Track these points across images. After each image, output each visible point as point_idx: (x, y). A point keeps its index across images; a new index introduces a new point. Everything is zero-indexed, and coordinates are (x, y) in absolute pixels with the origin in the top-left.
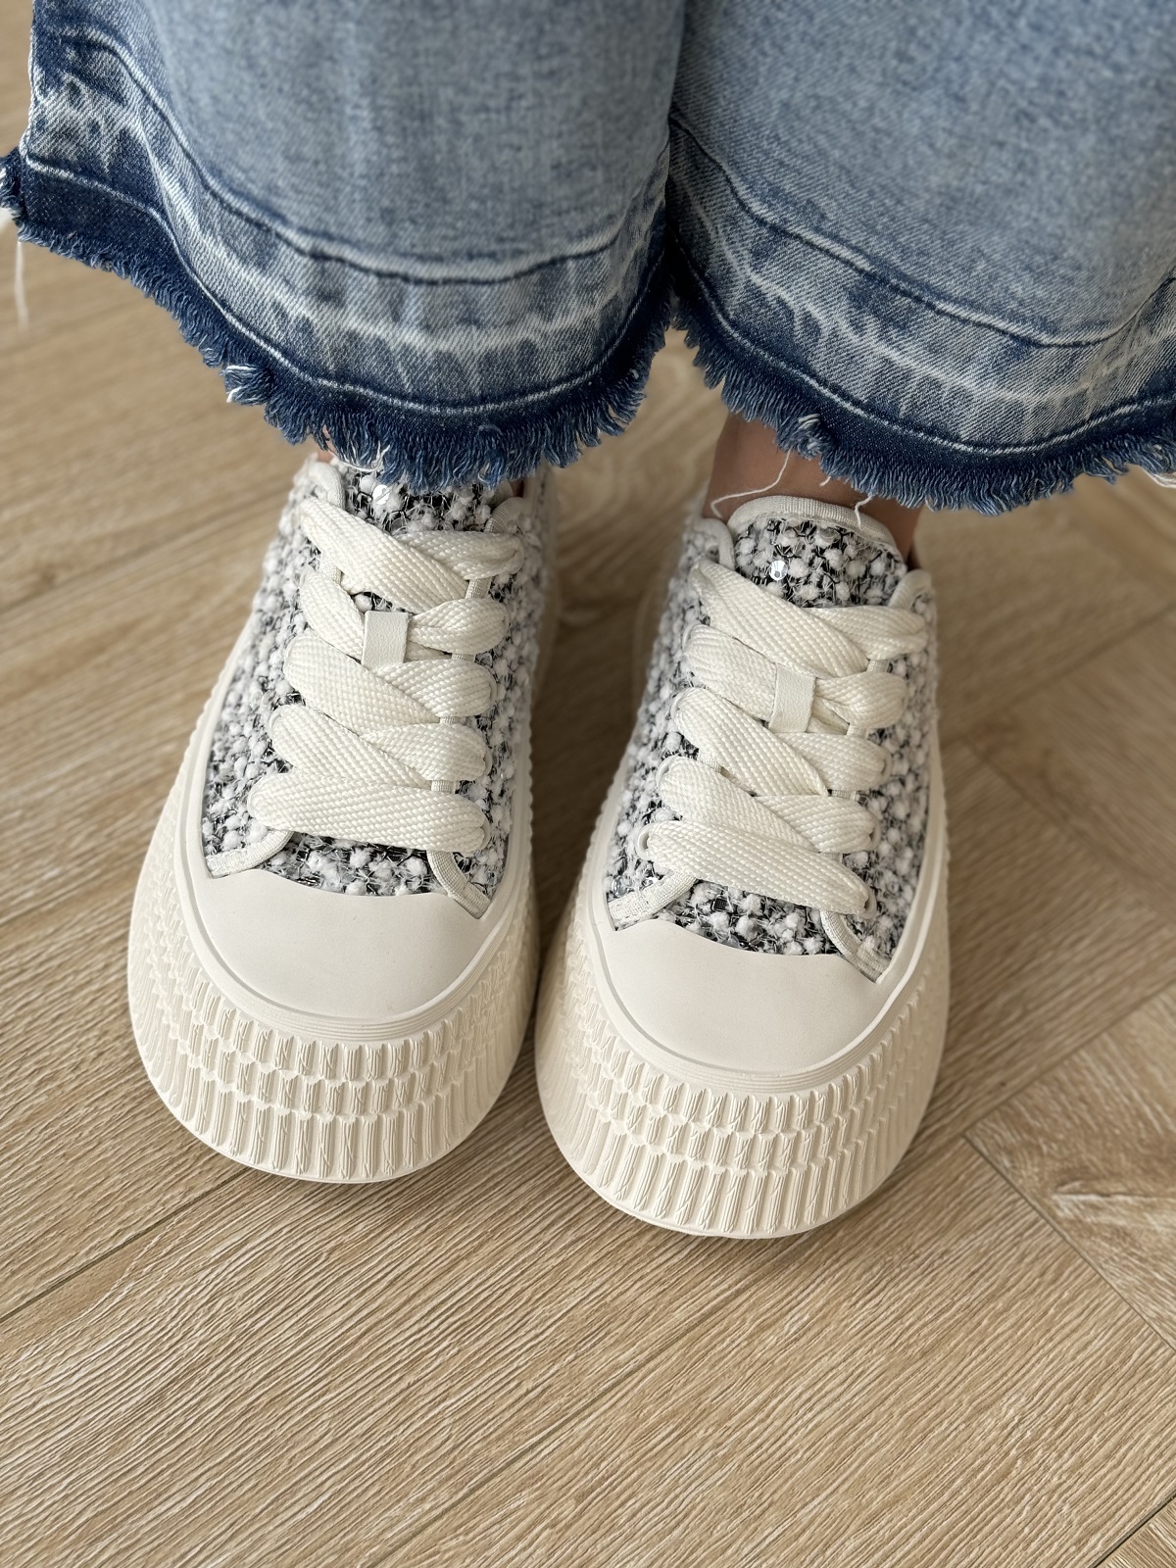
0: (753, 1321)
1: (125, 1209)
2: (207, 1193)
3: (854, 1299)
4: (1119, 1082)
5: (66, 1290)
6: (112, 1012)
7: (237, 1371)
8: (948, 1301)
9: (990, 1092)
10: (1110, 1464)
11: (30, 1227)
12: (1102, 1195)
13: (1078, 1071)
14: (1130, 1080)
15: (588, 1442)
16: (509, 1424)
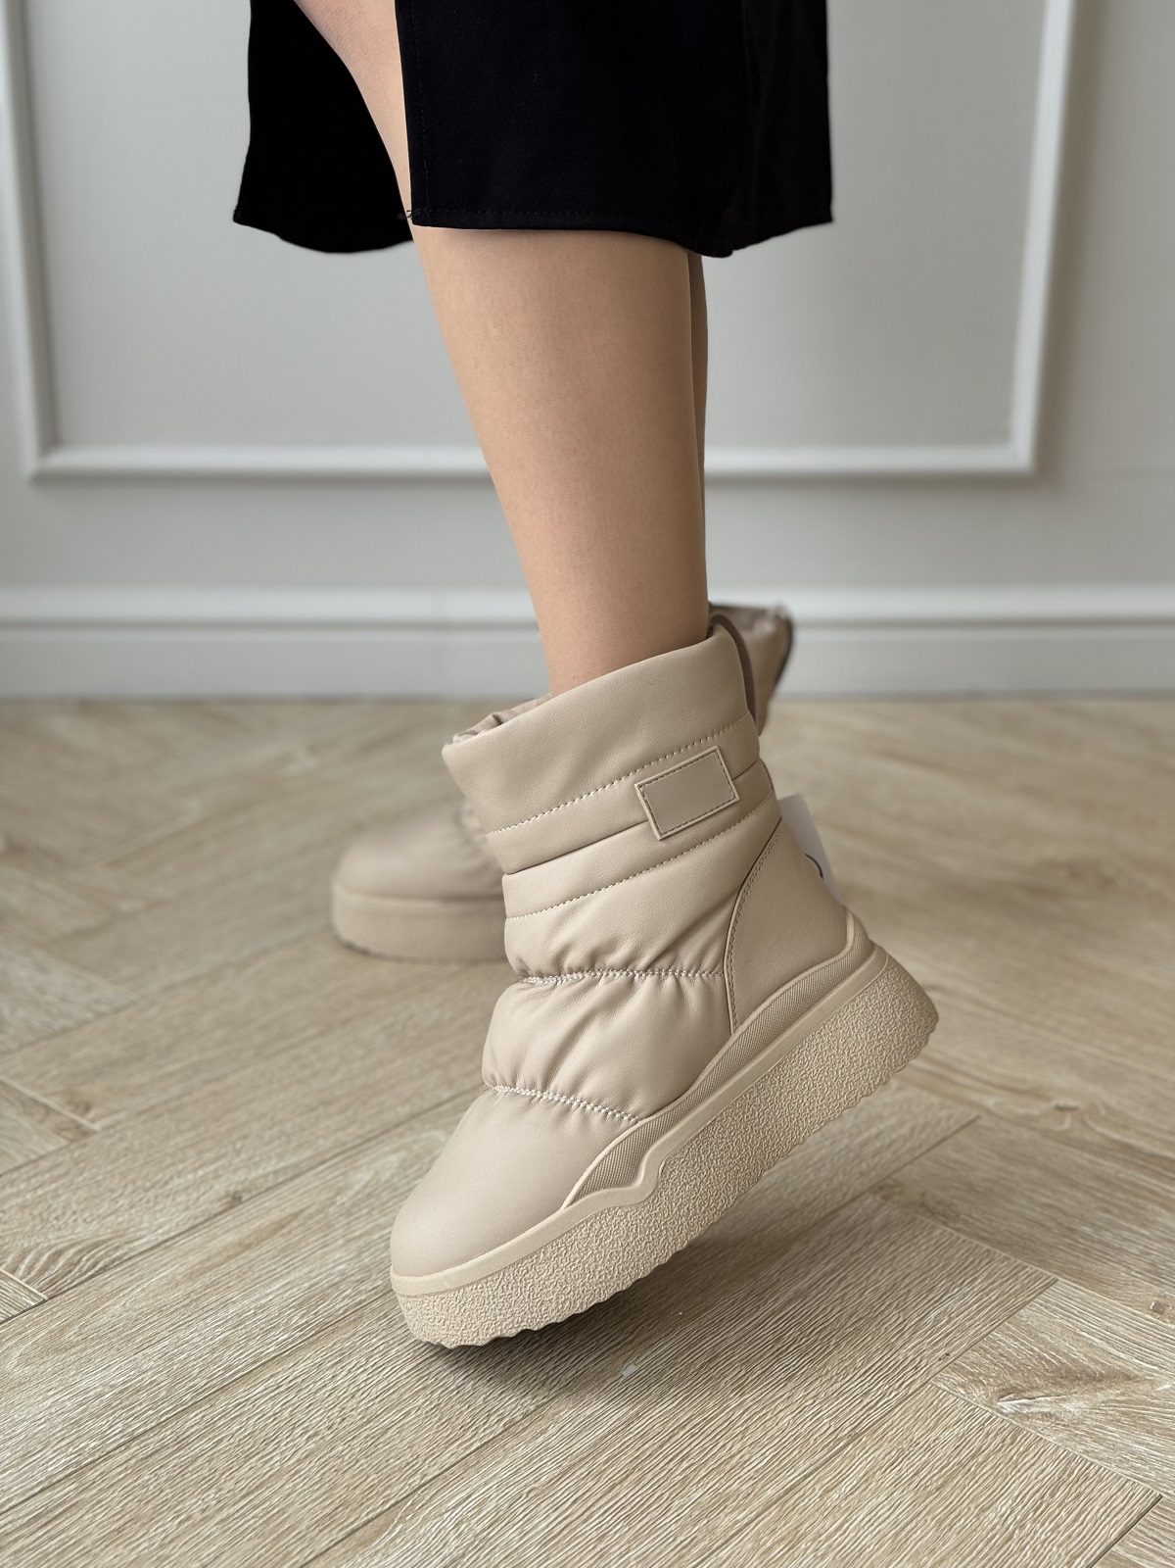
0: (820, 1489)
1: (384, 1491)
2: (439, 1475)
3: (883, 1469)
4: (1022, 1344)
5: (358, 1534)
6: (344, 1399)
7: (485, 1557)
8: (945, 1462)
9: (940, 1360)
10: (1077, 1524)
11: (325, 1508)
12: (1030, 1399)
13: (995, 1342)
14: (1030, 1342)
15: (730, 1560)
16: (674, 1559)
